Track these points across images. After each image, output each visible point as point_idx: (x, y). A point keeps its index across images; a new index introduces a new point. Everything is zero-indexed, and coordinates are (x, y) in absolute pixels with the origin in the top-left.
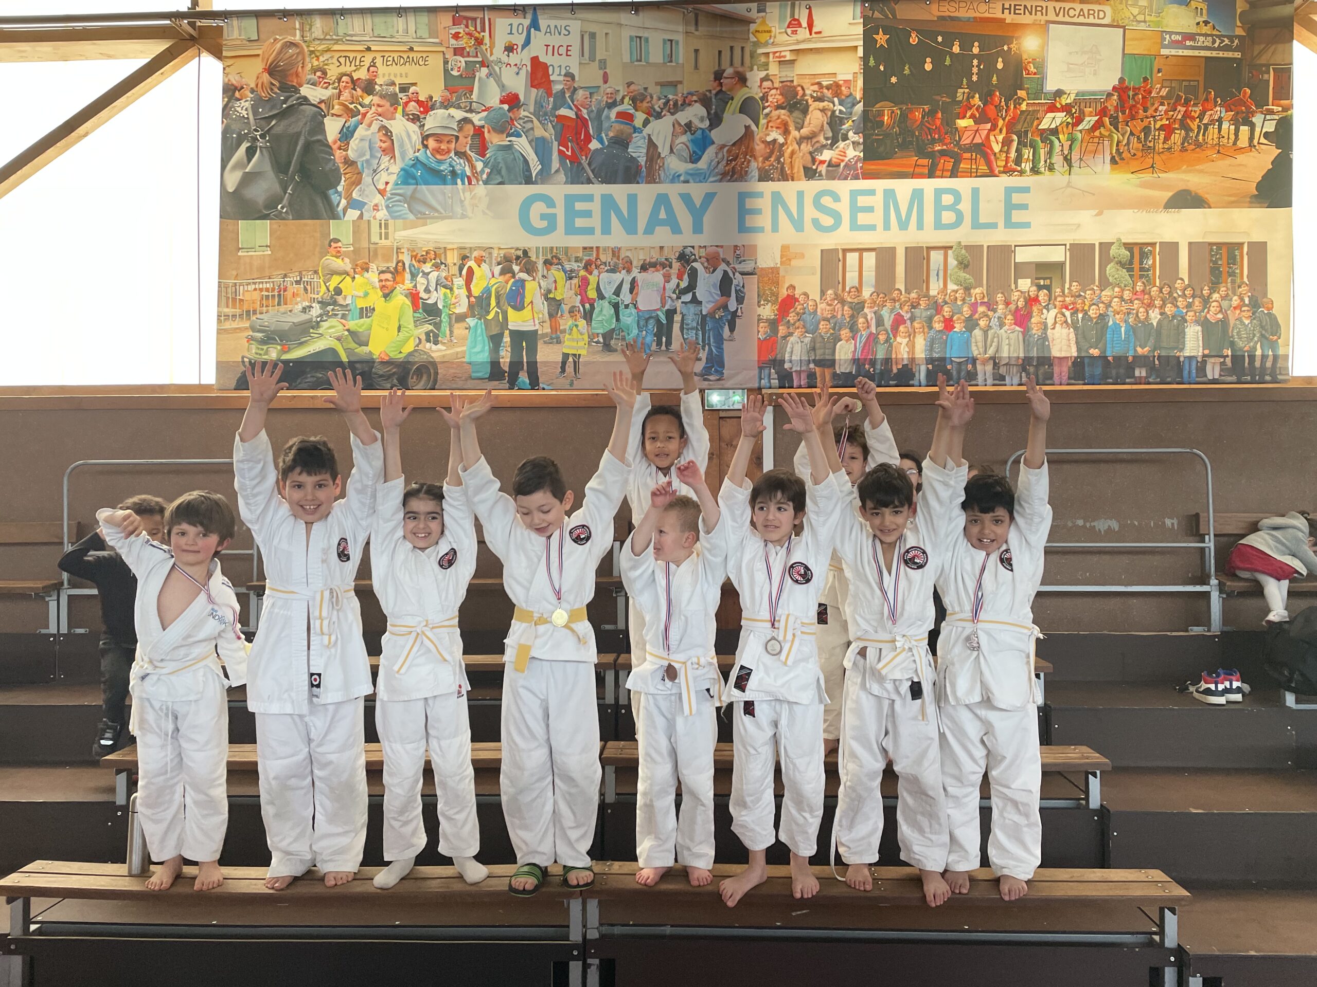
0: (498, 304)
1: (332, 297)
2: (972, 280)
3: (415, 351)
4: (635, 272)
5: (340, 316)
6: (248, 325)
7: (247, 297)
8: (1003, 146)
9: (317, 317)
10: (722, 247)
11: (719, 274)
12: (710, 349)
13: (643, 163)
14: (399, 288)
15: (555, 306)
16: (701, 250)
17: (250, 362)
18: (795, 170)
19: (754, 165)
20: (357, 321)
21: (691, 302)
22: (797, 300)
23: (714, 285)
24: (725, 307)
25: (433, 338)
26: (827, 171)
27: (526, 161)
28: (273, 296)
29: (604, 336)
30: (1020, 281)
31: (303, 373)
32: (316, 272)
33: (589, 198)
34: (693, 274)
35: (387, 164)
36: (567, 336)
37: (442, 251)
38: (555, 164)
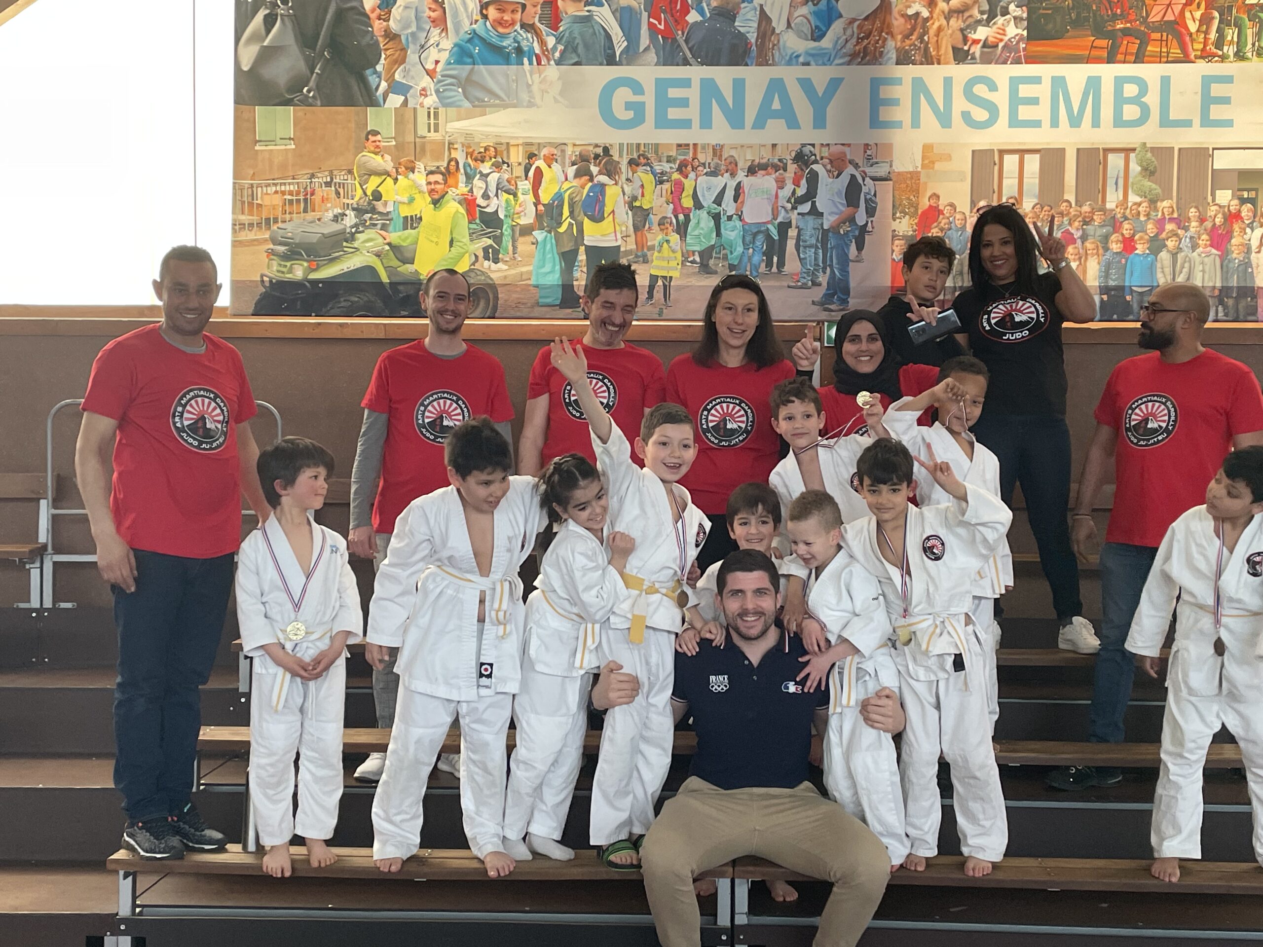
0: (572, 213)
1: (369, 203)
2: (1159, 191)
3: (471, 270)
4: (741, 176)
5: (379, 226)
6: (267, 236)
7: (267, 201)
8: (1200, 26)
9: (352, 227)
10: (849, 145)
11: (845, 179)
12: (832, 272)
13: (753, 41)
14: (452, 192)
15: (641, 216)
16: (823, 149)
17: (271, 281)
18: (942, 52)
19: (891, 44)
20: (400, 233)
21: (809, 213)
22: (941, 212)
23: (839, 193)
24: (852, 220)
25: (492, 254)
26: (982, 53)
27: (608, 37)
28: (298, 201)
29: (701, 254)
30: (1217, 192)
31: (336, 296)
32: (350, 172)
33: (686, 83)
34: (813, 179)
35: (437, 38)
36: (656, 254)
37: (504, 147)
38: (645, 41)
